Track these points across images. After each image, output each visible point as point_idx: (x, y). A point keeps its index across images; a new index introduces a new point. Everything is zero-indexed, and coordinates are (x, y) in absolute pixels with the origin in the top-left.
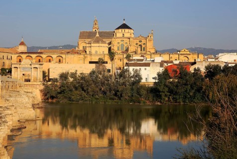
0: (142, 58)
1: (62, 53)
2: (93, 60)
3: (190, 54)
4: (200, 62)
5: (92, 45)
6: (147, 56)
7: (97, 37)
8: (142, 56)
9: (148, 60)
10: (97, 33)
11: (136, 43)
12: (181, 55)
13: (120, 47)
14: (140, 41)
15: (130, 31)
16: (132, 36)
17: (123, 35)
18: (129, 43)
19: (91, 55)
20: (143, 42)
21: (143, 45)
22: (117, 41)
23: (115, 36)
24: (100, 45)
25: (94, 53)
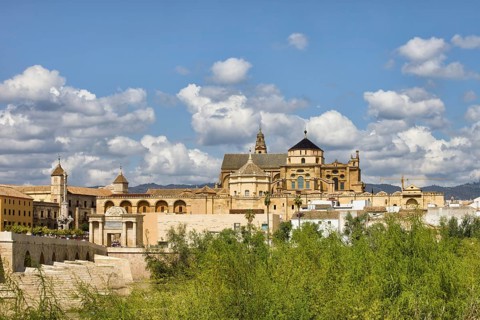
0: (330, 203)
1: (185, 196)
3: (421, 196)
5: (240, 180)
6: (341, 199)
7: (249, 165)
8: (330, 199)
9: (341, 206)
10: (250, 158)
11: (326, 174)
12: (405, 196)
13: (296, 183)
14: (335, 171)
15: (316, 153)
16: (320, 162)
17: (303, 160)
18: (313, 175)
19: (238, 198)
20: (340, 173)
21: (340, 179)
22: (290, 171)
23: (288, 163)
24: (254, 180)
25: (243, 193)
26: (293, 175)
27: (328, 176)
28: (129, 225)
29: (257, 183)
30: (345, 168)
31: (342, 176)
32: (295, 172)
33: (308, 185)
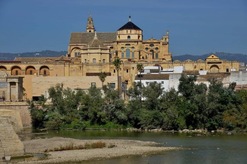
0: (157, 68)
1: (48, 62)
2: (90, 72)
3: (221, 63)
4: (235, 72)
5: (89, 51)
6: (162, 65)
7: (96, 41)
8: (156, 65)
9: (164, 70)
10: (96, 35)
11: (145, 47)
12: (209, 63)
13: (125, 53)
14: (152, 45)
15: (138, 32)
16: (141, 38)
17: (129, 37)
18: (137, 48)
19: (87, 64)
20: (155, 47)
21: (155, 50)
22: (121, 45)
23: (118, 39)
24: (99, 51)
25: (91, 61)
26: (122, 48)
27: (147, 49)
28: (13, 84)
29: (101, 53)
30: (159, 43)
31: (157, 48)
32: (124, 46)
33: (133, 55)
